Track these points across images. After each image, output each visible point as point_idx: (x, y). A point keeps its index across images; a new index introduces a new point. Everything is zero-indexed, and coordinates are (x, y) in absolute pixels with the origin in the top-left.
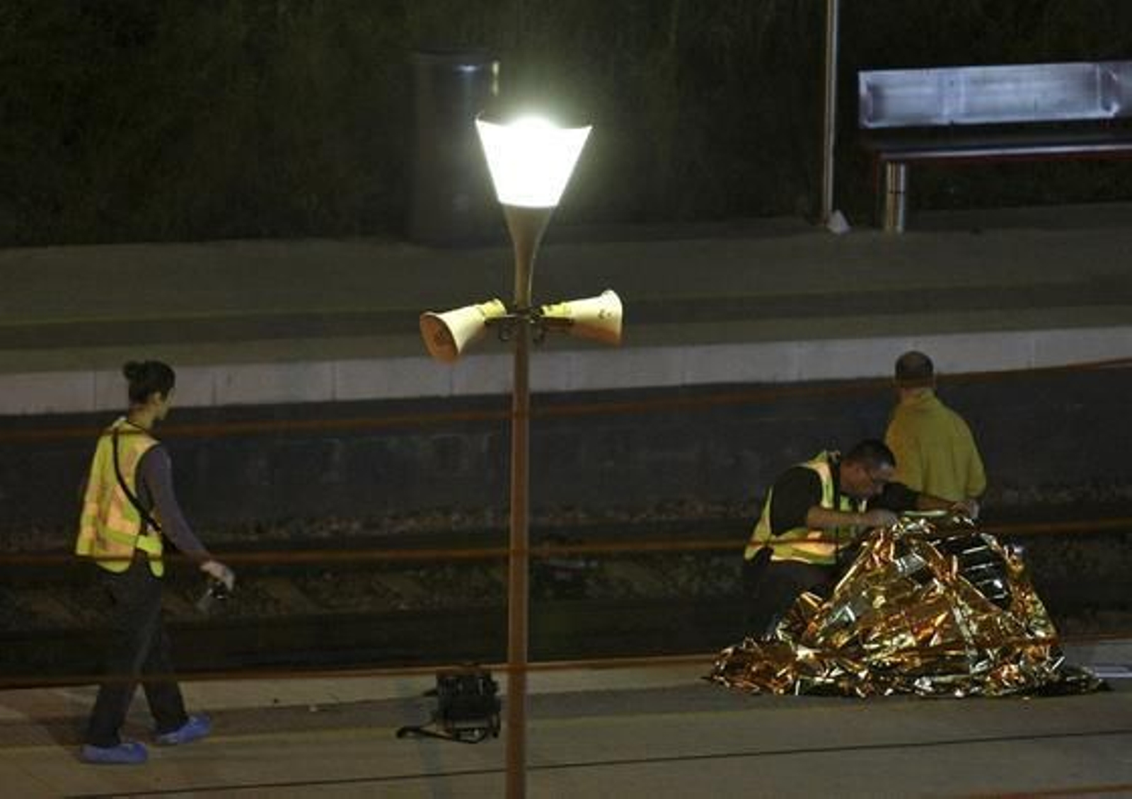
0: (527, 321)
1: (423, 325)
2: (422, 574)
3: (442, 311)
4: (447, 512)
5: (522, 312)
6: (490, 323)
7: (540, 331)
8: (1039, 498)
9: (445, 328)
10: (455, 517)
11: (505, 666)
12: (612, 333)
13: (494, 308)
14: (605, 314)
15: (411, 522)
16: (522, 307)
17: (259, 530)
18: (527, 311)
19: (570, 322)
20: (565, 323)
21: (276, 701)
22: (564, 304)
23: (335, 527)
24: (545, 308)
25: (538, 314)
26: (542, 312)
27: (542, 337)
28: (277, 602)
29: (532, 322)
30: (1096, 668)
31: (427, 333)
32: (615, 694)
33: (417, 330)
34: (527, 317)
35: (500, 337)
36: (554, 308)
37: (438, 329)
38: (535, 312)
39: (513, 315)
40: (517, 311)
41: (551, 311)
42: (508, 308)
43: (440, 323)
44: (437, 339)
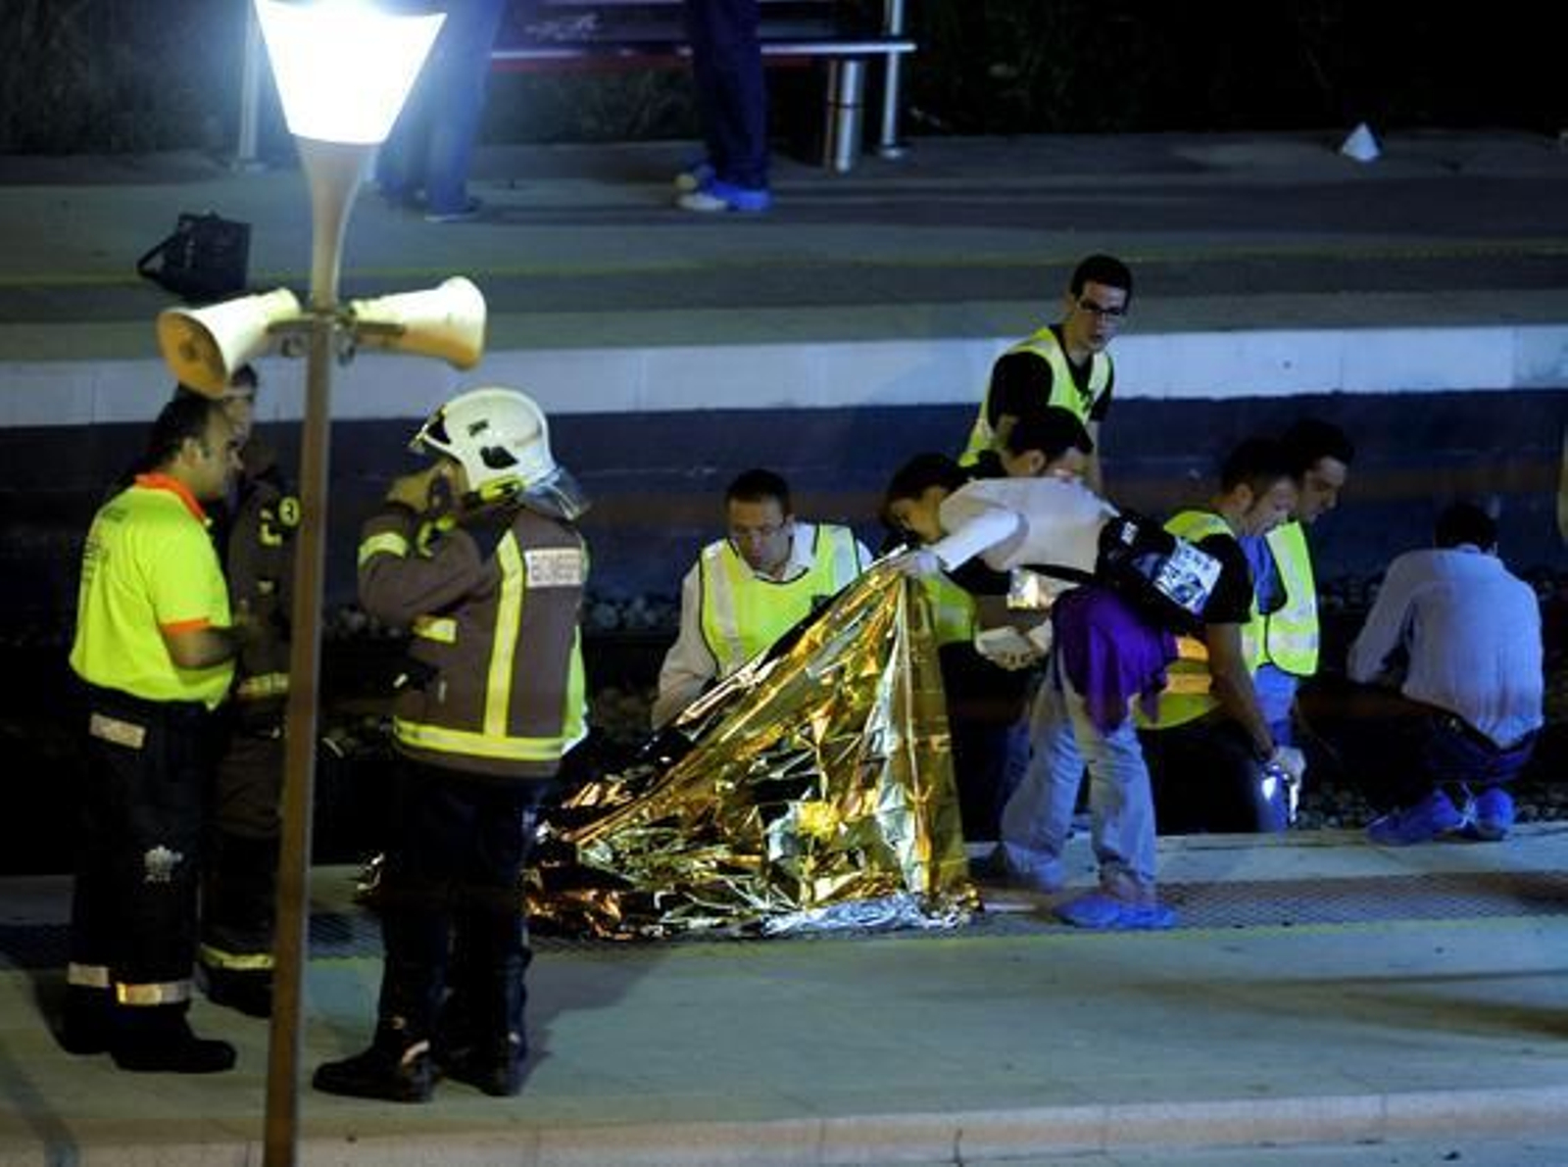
0: (330, 326)
1: (165, 325)
3: (201, 304)
5: (322, 312)
6: (274, 329)
12: (466, 349)
13: (281, 304)
14: (454, 319)
16: (324, 304)
18: (330, 310)
22: (389, 299)
24: (357, 305)
25: (347, 314)
26: (352, 312)
27: (352, 351)
29: (338, 327)
31: (173, 338)
34: (330, 319)
36: (373, 304)
37: (187, 335)
38: (343, 311)
39: (309, 317)
40: (314, 310)
41: (370, 311)
42: (304, 305)
43: (196, 324)
44: (191, 353)
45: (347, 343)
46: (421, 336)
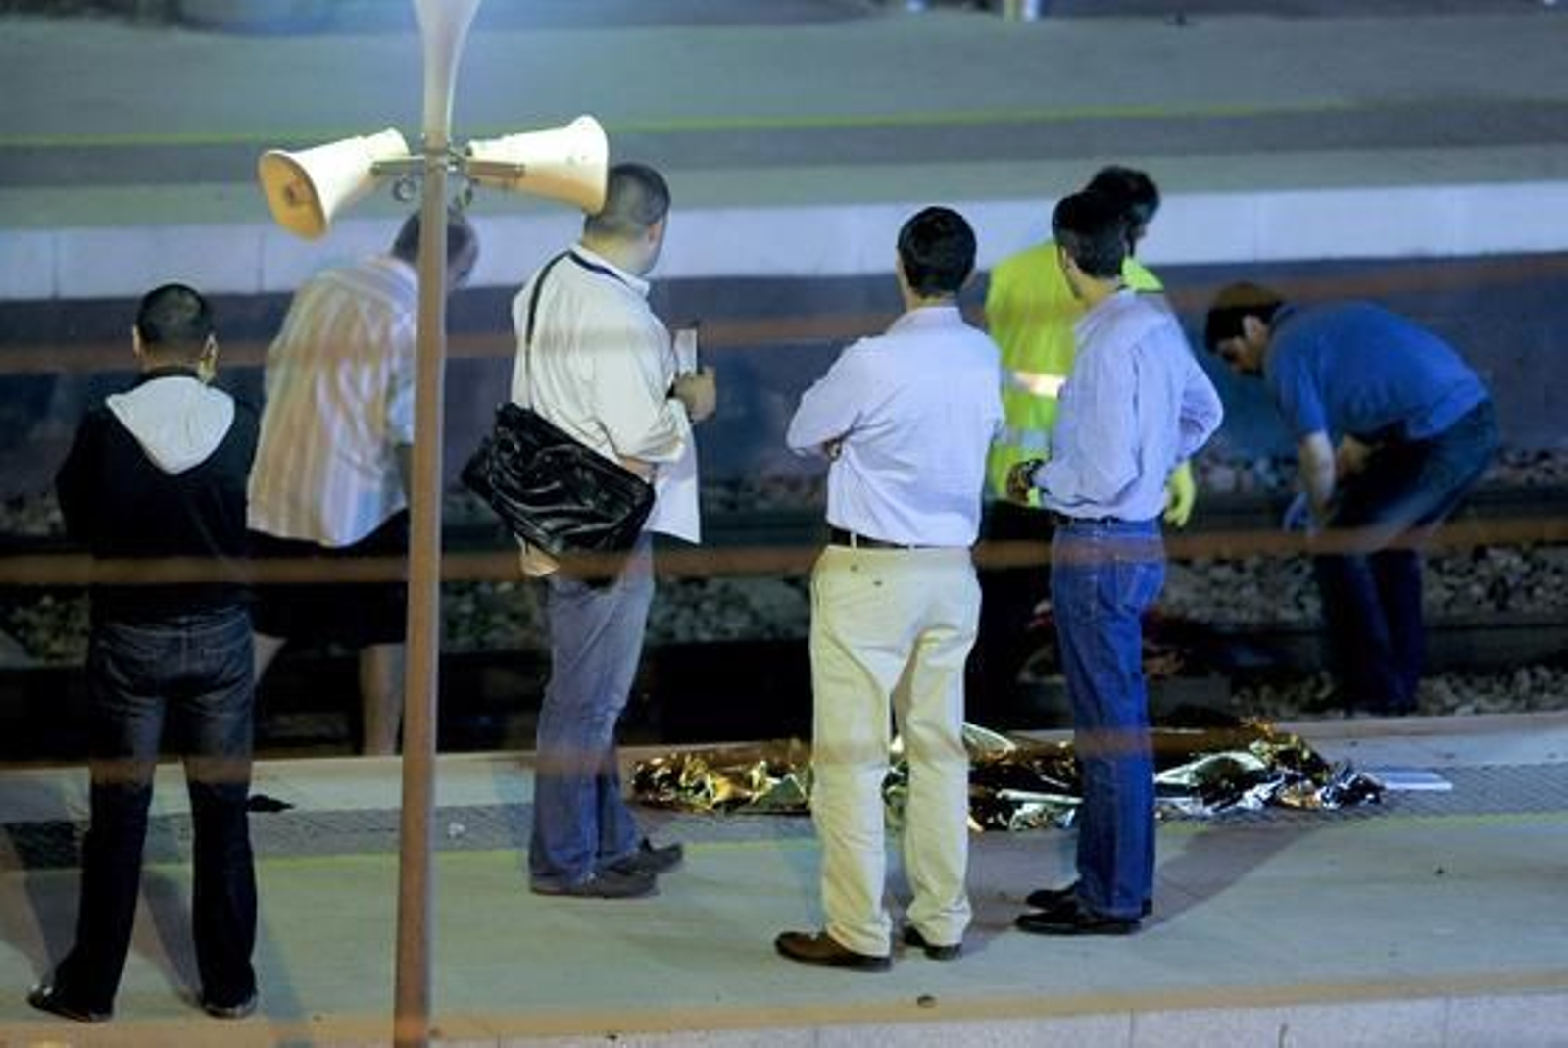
0: (444, 168)
5: (433, 152)
6: (380, 170)
7: (465, 185)
9: (303, 178)
12: (589, 191)
13: (390, 145)
14: (578, 159)
16: (437, 144)
18: (445, 151)
19: (518, 169)
20: (509, 173)
22: (507, 140)
24: (474, 145)
25: (462, 155)
26: (469, 152)
27: (469, 194)
29: (453, 168)
31: (273, 181)
33: (253, 176)
34: (444, 160)
35: (397, 196)
36: (490, 144)
37: (289, 177)
38: (458, 151)
39: (421, 158)
40: (425, 151)
41: (485, 151)
42: (413, 144)
43: (296, 168)
44: (290, 195)
45: (463, 185)
46: (543, 176)
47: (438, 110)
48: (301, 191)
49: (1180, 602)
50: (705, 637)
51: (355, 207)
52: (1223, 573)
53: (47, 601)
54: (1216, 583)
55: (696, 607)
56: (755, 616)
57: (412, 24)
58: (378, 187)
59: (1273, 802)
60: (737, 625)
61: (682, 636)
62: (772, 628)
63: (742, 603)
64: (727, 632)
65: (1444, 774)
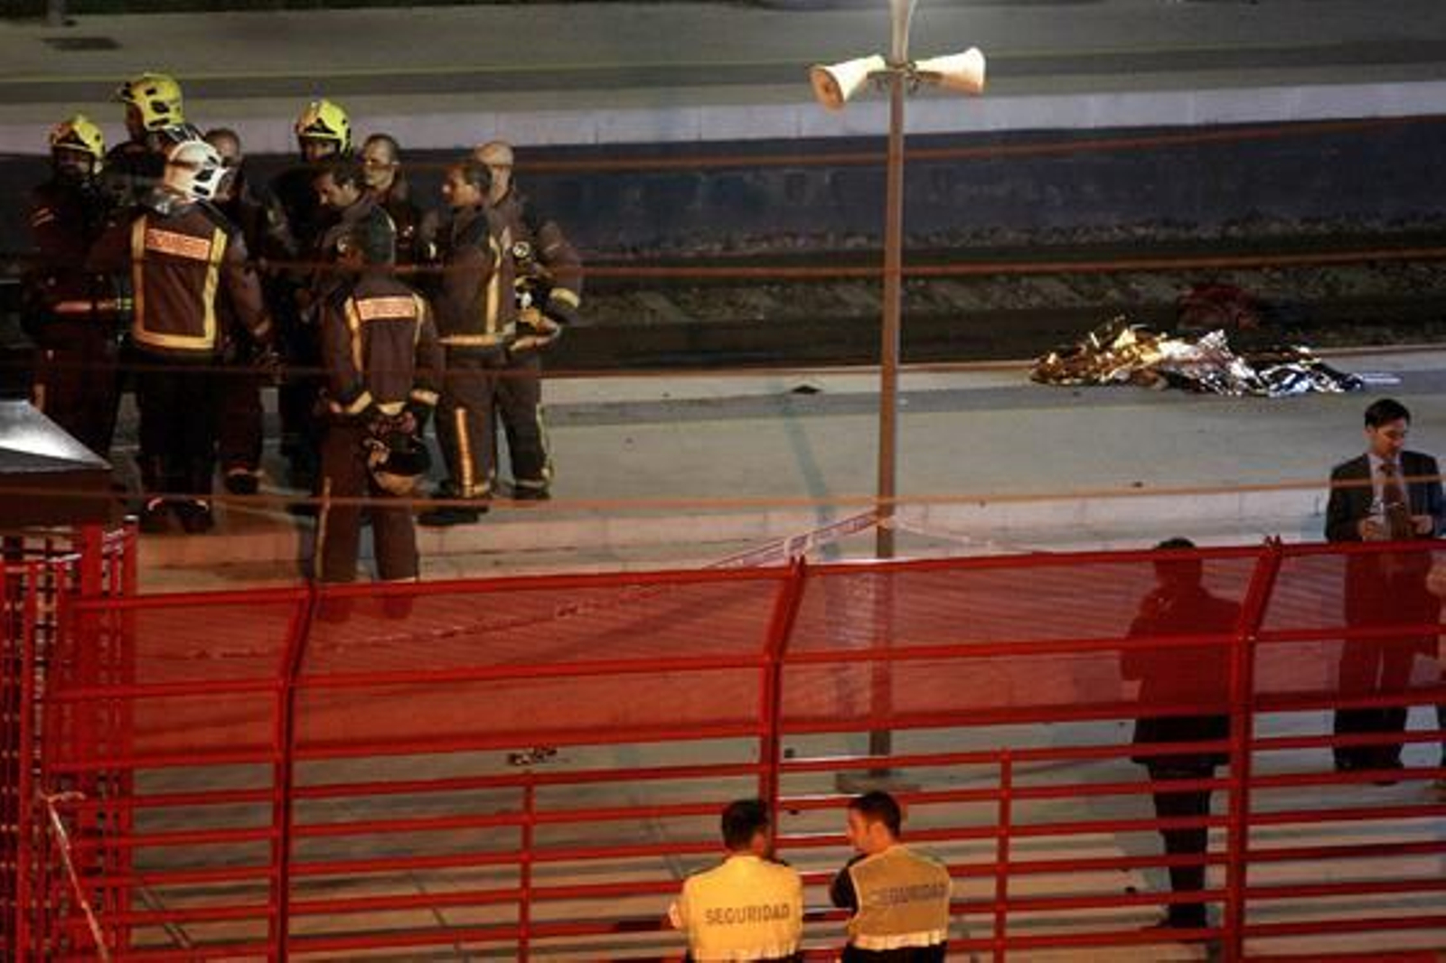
0: (903, 74)
1: (814, 75)
2: (775, 289)
3: (832, 64)
4: (794, 236)
5: (898, 67)
6: (872, 75)
8: (1300, 228)
9: (833, 79)
10: (801, 242)
11: (878, 368)
12: (975, 85)
13: (876, 63)
14: (970, 70)
15: (765, 245)
16: (899, 62)
17: (634, 250)
18: (903, 65)
19: (939, 75)
20: (935, 76)
21: (666, 395)
22: (933, 60)
23: (700, 248)
24: (918, 63)
26: (915, 66)
27: (915, 88)
28: (653, 312)
29: (907, 74)
30: (1366, 375)
31: (818, 82)
32: (953, 392)
33: (808, 80)
34: (901, 70)
36: (925, 62)
37: (826, 79)
38: (910, 66)
39: (892, 69)
40: (893, 66)
41: (923, 65)
42: (888, 63)
43: (828, 74)
44: (827, 89)
45: (912, 83)
46: (951, 78)
47: (900, 46)
48: (832, 86)
49: (1258, 290)
50: (1020, 307)
51: (860, 95)
52: (1277, 275)
53: (695, 290)
54: (1274, 281)
55: (1015, 292)
56: (1046, 298)
57: (888, 6)
58: (871, 84)
59: (1311, 389)
60: (1035, 301)
61: (1009, 307)
62: (1054, 303)
63: (1038, 291)
64: (1030, 305)
65: (1396, 375)
